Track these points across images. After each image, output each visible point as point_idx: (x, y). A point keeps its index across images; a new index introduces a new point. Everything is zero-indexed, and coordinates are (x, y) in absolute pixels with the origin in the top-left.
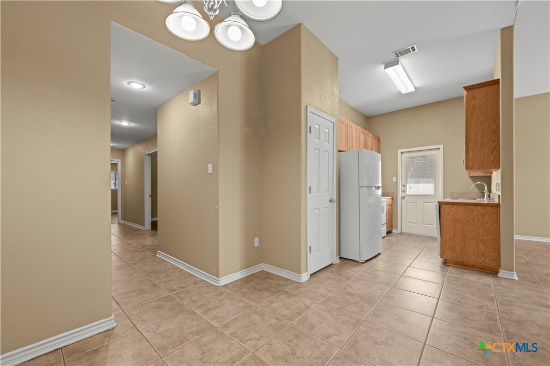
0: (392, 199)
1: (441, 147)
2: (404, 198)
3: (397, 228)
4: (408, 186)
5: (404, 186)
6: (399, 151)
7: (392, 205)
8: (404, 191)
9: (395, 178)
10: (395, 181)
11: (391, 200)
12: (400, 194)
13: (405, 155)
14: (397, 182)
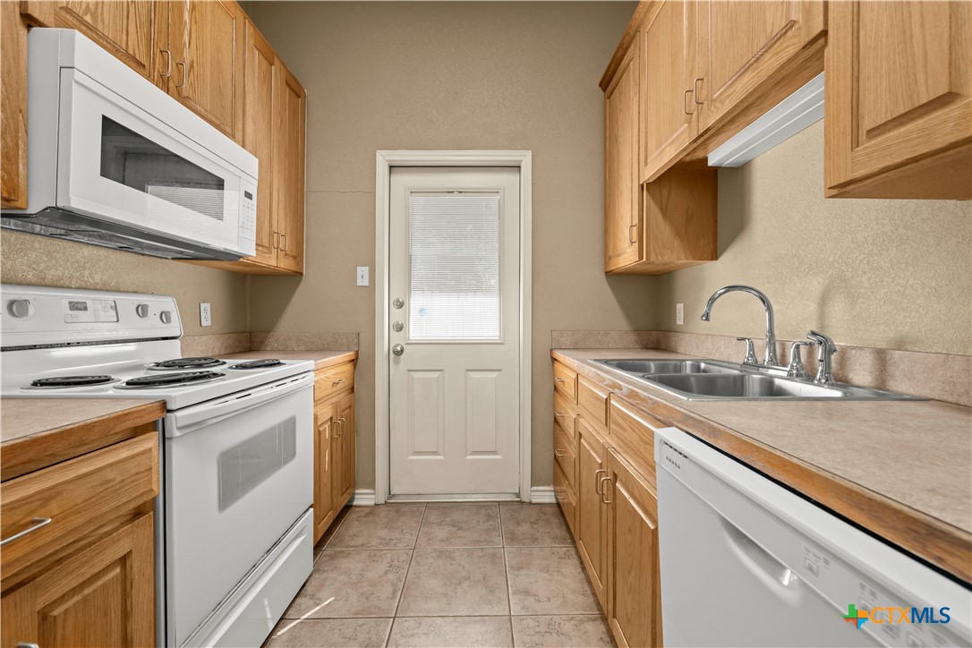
0: (354, 361)
1: (525, 158)
2: (399, 353)
3: (372, 485)
4: (416, 301)
5: (400, 305)
6: (383, 158)
7: (352, 390)
8: (400, 328)
9: (366, 269)
10: (365, 282)
11: (349, 367)
12: (384, 340)
13: (403, 180)
14: (371, 289)
